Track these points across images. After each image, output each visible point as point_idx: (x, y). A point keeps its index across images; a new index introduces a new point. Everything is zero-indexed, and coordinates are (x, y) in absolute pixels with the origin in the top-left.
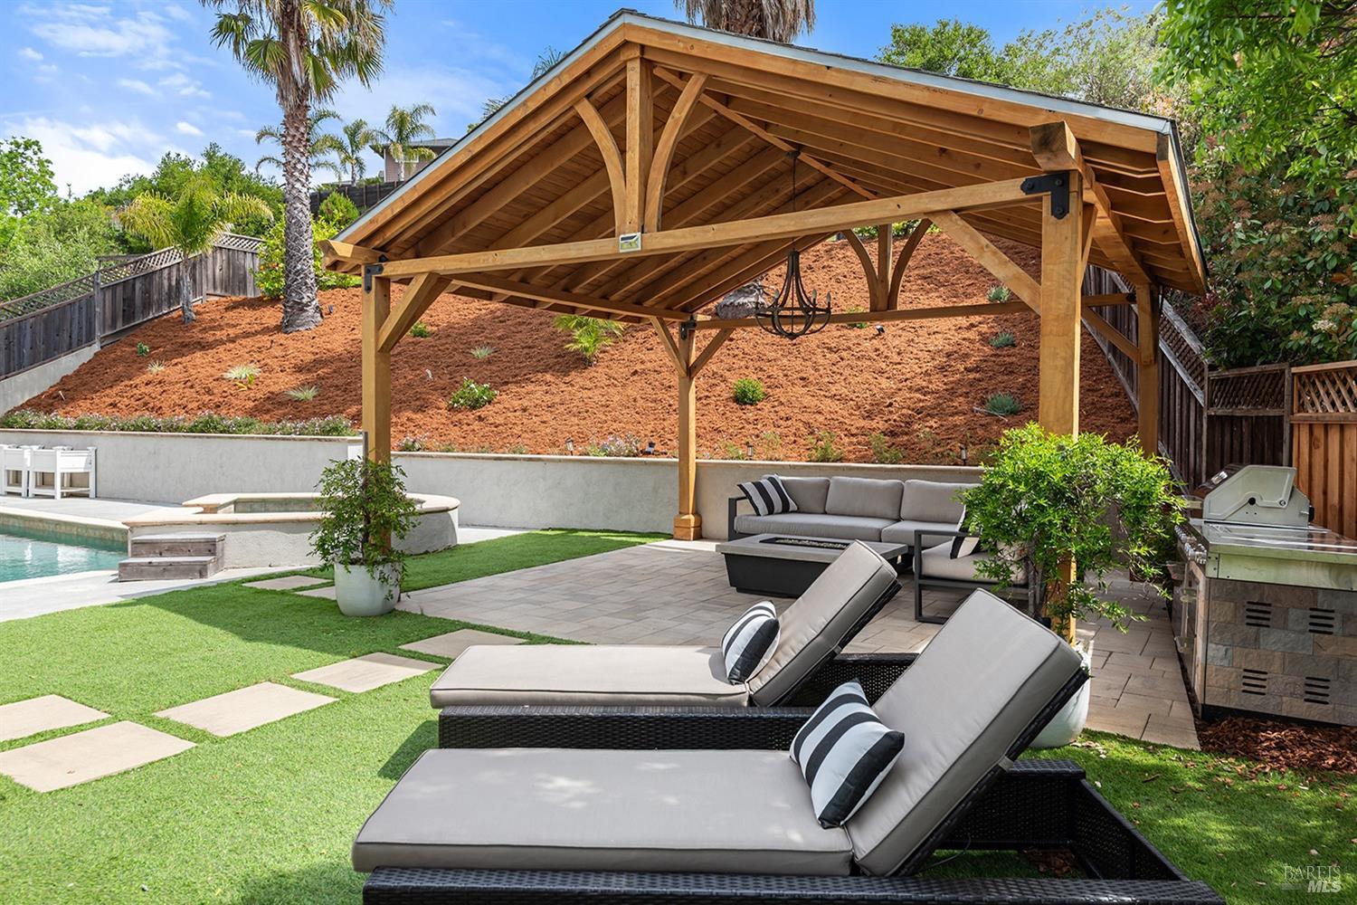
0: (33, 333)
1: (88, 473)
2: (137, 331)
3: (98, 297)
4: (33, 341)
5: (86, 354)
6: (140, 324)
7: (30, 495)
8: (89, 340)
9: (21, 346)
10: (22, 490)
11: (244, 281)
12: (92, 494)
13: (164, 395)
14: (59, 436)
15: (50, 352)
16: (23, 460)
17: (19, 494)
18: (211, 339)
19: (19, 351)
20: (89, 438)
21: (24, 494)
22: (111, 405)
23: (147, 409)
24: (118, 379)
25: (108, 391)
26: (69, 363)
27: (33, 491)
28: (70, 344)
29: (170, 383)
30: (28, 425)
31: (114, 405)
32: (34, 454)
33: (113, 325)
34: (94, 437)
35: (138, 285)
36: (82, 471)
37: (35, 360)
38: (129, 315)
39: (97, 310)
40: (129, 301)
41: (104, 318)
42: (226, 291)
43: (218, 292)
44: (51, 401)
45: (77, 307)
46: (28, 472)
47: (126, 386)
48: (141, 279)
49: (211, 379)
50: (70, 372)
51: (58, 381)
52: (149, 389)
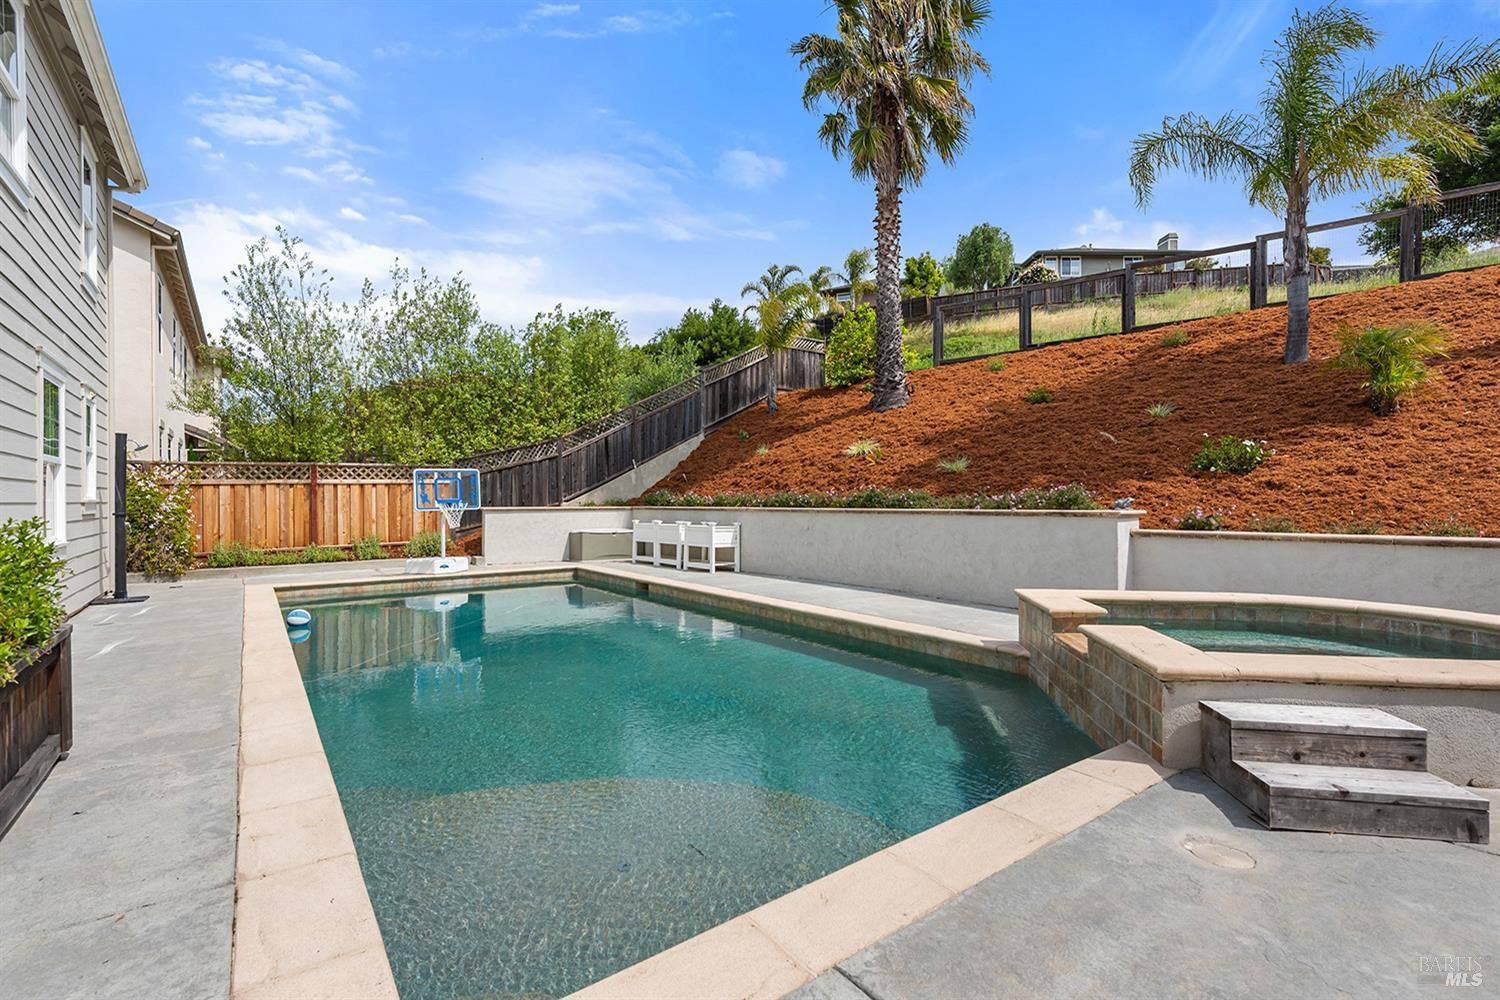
0: (660, 426)
1: (733, 548)
2: (730, 422)
3: (703, 394)
4: (660, 431)
5: (695, 442)
6: (730, 417)
7: (685, 568)
8: (697, 432)
9: (651, 438)
10: (677, 562)
11: (803, 377)
12: (737, 569)
13: (784, 473)
14: (700, 512)
15: (669, 443)
16: (679, 535)
17: (675, 567)
18: (801, 423)
19: (651, 442)
20: (732, 514)
21: (679, 567)
22: (733, 484)
23: (771, 487)
24: (731, 463)
25: (726, 473)
26: (684, 450)
27: (687, 564)
28: (684, 435)
29: (786, 462)
30: (669, 503)
31: (736, 484)
32: (688, 530)
33: (713, 419)
34: (738, 513)
35: (730, 382)
36: (730, 546)
37: (661, 449)
38: (723, 410)
39: (703, 404)
40: (724, 396)
41: (707, 412)
42: (791, 386)
43: (785, 387)
44: (676, 483)
45: (688, 403)
46: (683, 546)
47: (742, 467)
48: (732, 378)
49: (829, 457)
50: (684, 458)
51: (676, 466)
52: (766, 469)
